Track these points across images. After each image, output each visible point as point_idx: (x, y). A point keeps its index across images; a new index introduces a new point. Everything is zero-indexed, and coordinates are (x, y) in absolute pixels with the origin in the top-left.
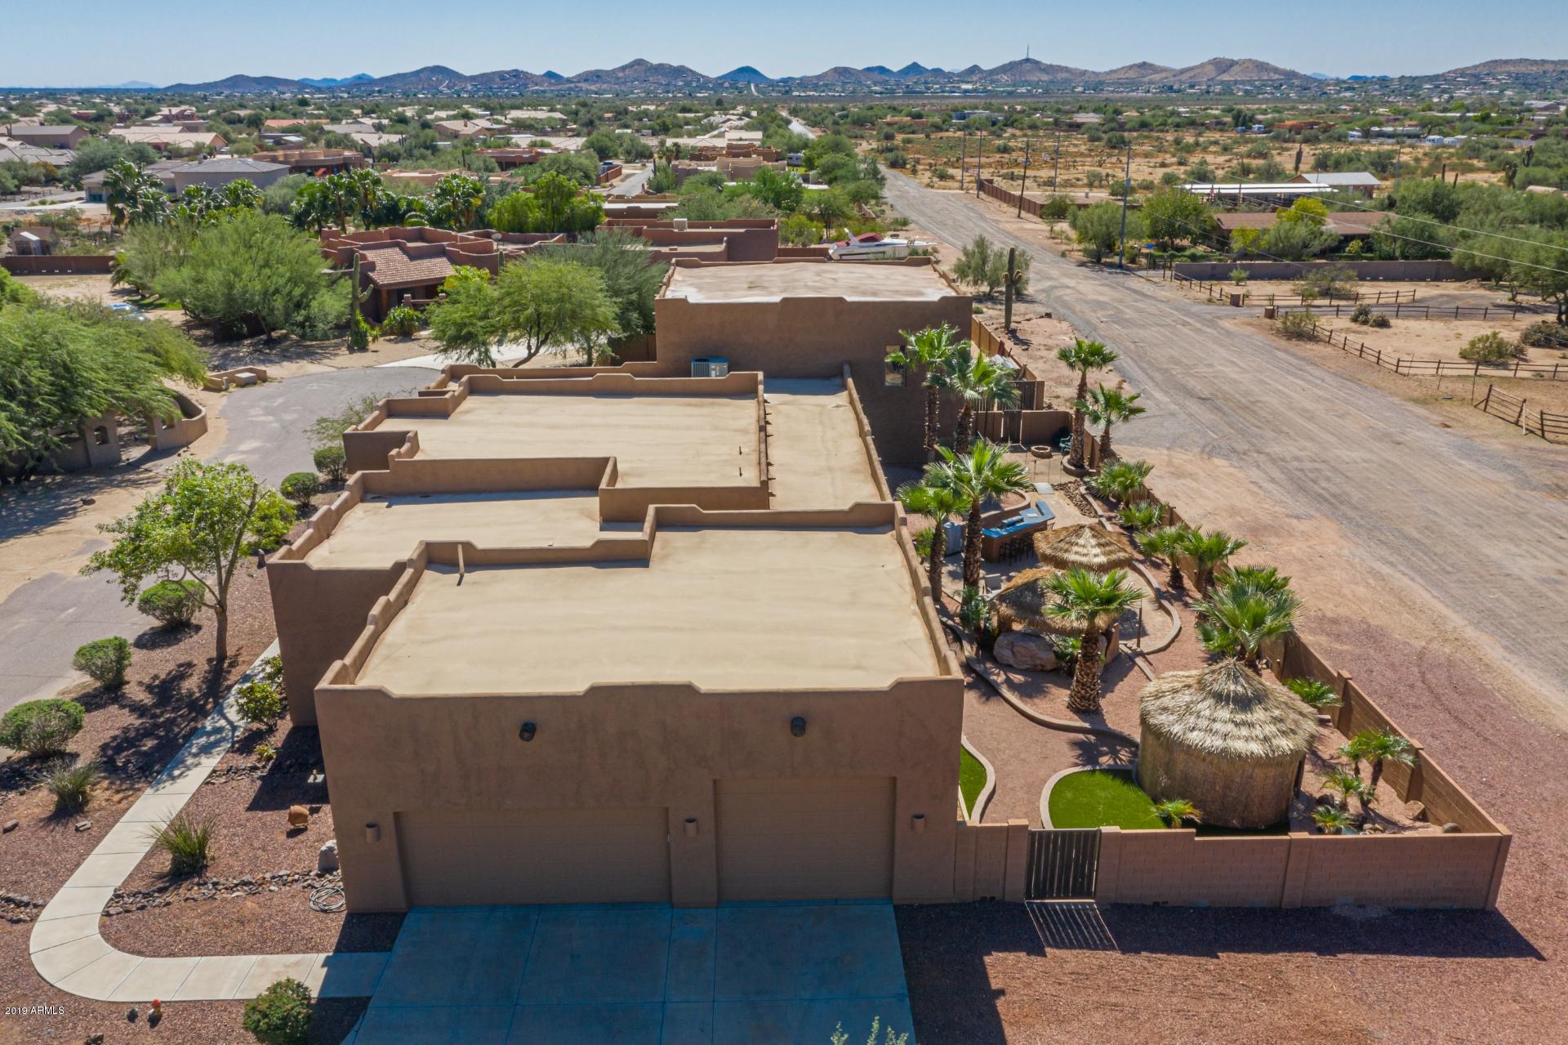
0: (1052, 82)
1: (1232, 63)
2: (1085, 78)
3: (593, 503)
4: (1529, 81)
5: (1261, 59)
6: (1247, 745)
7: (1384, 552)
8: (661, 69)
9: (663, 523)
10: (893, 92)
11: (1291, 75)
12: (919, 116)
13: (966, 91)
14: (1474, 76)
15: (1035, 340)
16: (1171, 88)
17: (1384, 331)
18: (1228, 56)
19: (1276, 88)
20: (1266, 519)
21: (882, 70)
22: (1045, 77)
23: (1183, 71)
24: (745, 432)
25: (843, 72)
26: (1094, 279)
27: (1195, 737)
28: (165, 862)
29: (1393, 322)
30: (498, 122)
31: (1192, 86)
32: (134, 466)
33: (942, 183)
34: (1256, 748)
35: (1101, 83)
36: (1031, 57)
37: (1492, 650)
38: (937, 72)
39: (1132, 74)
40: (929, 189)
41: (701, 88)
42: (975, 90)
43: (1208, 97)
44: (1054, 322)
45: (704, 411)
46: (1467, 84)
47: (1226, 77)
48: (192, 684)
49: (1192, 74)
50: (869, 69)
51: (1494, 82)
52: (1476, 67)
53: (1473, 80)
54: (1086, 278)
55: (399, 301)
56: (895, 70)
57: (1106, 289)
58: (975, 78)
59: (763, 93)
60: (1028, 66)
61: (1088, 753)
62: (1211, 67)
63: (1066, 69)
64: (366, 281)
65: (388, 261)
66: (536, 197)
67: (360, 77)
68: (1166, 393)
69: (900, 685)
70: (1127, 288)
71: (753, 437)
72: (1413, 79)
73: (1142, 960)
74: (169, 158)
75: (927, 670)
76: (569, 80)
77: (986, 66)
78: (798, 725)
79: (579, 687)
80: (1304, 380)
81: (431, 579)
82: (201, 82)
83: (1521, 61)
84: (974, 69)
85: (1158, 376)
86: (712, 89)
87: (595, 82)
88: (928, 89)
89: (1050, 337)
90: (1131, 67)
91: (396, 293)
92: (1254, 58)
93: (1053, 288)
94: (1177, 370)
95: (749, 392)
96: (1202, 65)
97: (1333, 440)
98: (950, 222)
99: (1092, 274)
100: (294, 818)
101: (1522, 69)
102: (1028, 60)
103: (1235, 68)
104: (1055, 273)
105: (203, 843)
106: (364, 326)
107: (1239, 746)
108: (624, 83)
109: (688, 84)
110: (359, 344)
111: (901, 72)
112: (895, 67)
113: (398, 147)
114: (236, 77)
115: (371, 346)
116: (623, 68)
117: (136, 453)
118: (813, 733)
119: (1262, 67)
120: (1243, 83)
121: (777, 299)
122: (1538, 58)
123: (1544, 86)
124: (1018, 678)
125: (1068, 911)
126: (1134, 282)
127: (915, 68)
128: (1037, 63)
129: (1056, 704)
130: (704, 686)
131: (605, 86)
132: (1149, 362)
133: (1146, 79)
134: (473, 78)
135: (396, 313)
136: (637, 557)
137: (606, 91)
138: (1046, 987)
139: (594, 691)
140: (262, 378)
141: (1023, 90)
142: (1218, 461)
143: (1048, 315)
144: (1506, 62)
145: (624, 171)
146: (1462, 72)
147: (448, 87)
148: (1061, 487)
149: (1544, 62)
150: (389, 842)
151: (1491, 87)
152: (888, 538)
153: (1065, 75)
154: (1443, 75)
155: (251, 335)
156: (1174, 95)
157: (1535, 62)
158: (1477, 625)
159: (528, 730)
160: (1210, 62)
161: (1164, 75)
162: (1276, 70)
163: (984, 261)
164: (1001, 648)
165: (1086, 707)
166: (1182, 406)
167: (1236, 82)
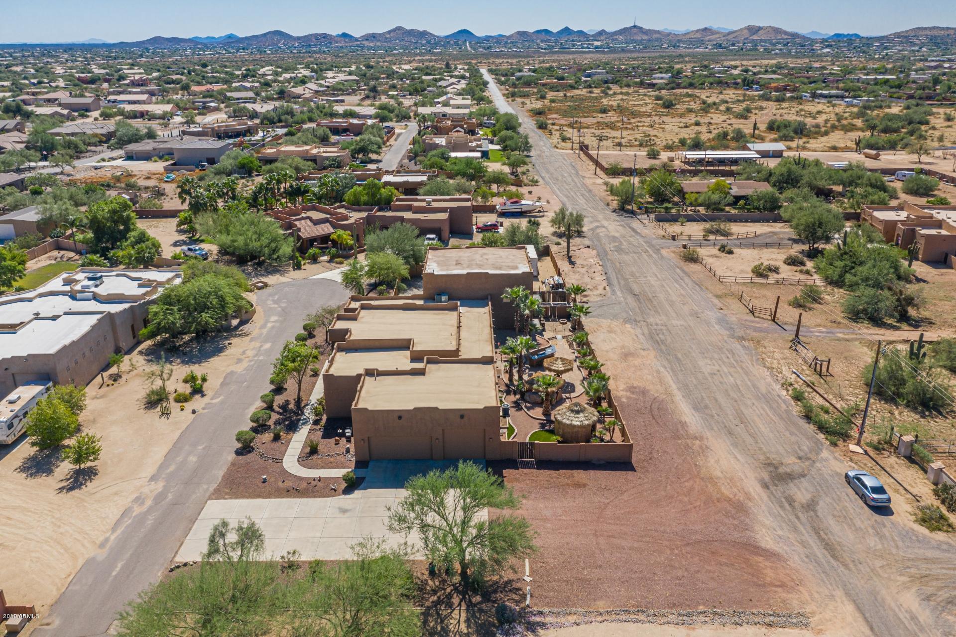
0: (649, 40)
1: (760, 28)
2: (670, 37)
3: (408, 353)
4: (939, 41)
5: (777, 26)
6: (576, 423)
7: (666, 363)
8: (411, 32)
9: (429, 362)
10: (552, 47)
11: (795, 35)
12: (562, 78)
13: (597, 47)
14: (906, 37)
15: (579, 262)
16: (720, 45)
17: (730, 256)
18: (757, 25)
19: (784, 45)
20: (632, 350)
21: (546, 31)
22: (645, 37)
23: (729, 33)
24: (452, 326)
25: (522, 34)
26: (618, 221)
27: (565, 421)
28: (308, 450)
29: (735, 250)
30: (321, 86)
31: (733, 45)
32: (237, 327)
33: (563, 144)
34: (578, 423)
35: (679, 41)
36: (637, 24)
37: (678, 396)
38: (581, 33)
39: (698, 35)
40: (556, 150)
41: (437, 44)
42: (601, 47)
43: (741, 53)
44: (590, 250)
45: (440, 317)
46: (901, 43)
47: (755, 37)
48: (292, 406)
49: (735, 35)
50: (538, 32)
51: (917, 42)
52: (907, 31)
53: (904, 41)
54: (614, 220)
55: (312, 245)
56: (555, 31)
57: (621, 228)
58: (603, 38)
59: (474, 49)
60: (635, 30)
61: (543, 426)
62: (746, 31)
63: (658, 32)
64: (299, 238)
65: (305, 226)
66: (364, 189)
67: (230, 36)
68: (622, 291)
69: (485, 408)
70: (630, 228)
71: (455, 329)
72: (868, 39)
73: (542, 471)
74: (149, 120)
75: (493, 403)
76: (357, 40)
77: (610, 29)
78: (462, 417)
79: (411, 408)
80: (680, 285)
81: (369, 380)
82: (135, 41)
83: (934, 28)
84: (602, 32)
85: (622, 282)
86: (443, 46)
87: (373, 41)
88: (574, 45)
89: (585, 260)
90: (697, 31)
91: (311, 241)
92: (773, 25)
93: (597, 227)
94: (631, 280)
95: (454, 308)
96: (741, 30)
97: (674, 315)
98: (560, 178)
99: (618, 218)
100: (336, 440)
101: (936, 33)
102: (635, 26)
103: (761, 32)
104: (600, 217)
105: (317, 445)
106: (300, 259)
107: (575, 423)
108: (390, 41)
109: (429, 42)
110: (298, 267)
111: (558, 32)
112: (555, 30)
113: (272, 113)
114: (155, 38)
115: (303, 267)
116: (389, 32)
117: (235, 322)
118: (465, 419)
119: (777, 31)
120: (765, 41)
121: (464, 272)
122: (945, 26)
123: (946, 44)
124: (528, 405)
125: (527, 462)
126: (635, 224)
127: (567, 30)
128: (641, 28)
129: (538, 412)
130: (440, 408)
131: (378, 44)
132: (622, 275)
133: (706, 39)
134: (299, 38)
135: (311, 251)
136: (421, 372)
137: (380, 48)
138: (518, 476)
139: (415, 409)
140: (266, 285)
141: (631, 46)
142: (628, 326)
143: (589, 247)
144: (926, 29)
145: (397, 131)
146: (898, 35)
147: (284, 44)
148: (566, 337)
149: (948, 28)
150: (366, 444)
151: (915, 45)
152: (491, 366)
153: (657, 36)
154: (887, 37)
155: (251, 260)
156: (721, 50)
157: (943, 29)
158: (679, 389)
159: (400, 418)
160: (746, 28)
161: (717, 36)
162: (786, 33)
163: (564, 218)
164: (527, 397)
165: (547, 414)
166: (625, 299)
167: (761, 41)
